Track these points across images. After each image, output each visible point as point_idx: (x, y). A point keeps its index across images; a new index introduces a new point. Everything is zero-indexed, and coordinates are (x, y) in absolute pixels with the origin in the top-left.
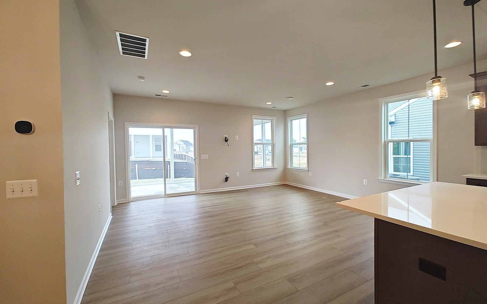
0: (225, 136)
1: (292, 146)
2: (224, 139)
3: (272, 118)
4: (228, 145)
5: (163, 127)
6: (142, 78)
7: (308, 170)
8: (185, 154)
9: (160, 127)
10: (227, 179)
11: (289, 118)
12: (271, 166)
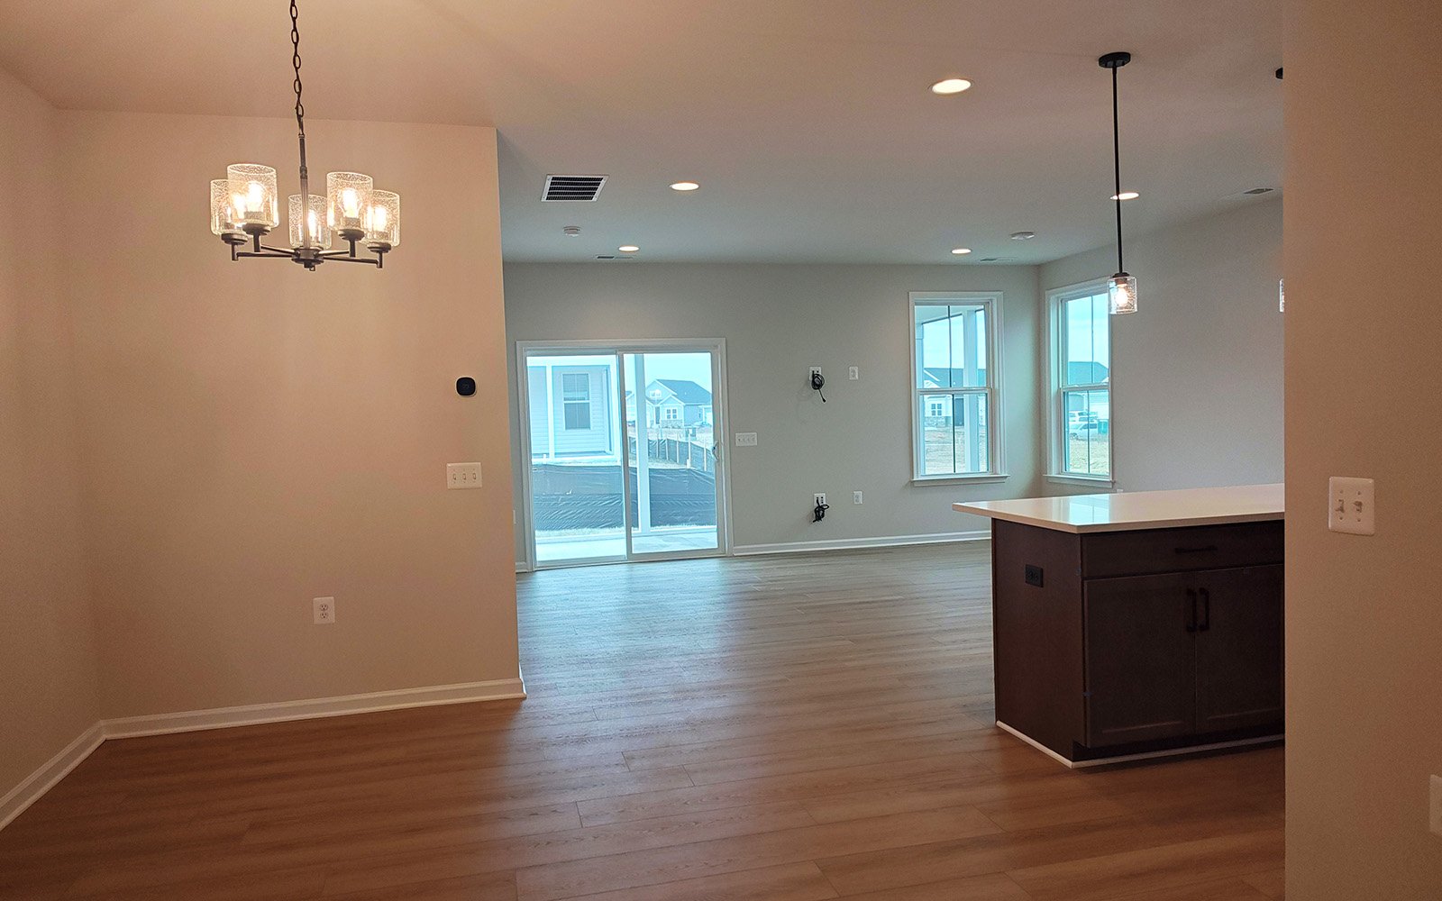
0: (812, 369)
1: (1063, 396)
2: (811, 379)
3: (988, 296)
4: (824, 401)
5: (620, 351)
6: (574, 230)
7: (1113, 483)
8: (683, 440)
9: (611, 351)
10: (819, 513)
11: (1053, 294)
12: (985, 470)
